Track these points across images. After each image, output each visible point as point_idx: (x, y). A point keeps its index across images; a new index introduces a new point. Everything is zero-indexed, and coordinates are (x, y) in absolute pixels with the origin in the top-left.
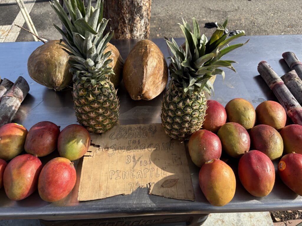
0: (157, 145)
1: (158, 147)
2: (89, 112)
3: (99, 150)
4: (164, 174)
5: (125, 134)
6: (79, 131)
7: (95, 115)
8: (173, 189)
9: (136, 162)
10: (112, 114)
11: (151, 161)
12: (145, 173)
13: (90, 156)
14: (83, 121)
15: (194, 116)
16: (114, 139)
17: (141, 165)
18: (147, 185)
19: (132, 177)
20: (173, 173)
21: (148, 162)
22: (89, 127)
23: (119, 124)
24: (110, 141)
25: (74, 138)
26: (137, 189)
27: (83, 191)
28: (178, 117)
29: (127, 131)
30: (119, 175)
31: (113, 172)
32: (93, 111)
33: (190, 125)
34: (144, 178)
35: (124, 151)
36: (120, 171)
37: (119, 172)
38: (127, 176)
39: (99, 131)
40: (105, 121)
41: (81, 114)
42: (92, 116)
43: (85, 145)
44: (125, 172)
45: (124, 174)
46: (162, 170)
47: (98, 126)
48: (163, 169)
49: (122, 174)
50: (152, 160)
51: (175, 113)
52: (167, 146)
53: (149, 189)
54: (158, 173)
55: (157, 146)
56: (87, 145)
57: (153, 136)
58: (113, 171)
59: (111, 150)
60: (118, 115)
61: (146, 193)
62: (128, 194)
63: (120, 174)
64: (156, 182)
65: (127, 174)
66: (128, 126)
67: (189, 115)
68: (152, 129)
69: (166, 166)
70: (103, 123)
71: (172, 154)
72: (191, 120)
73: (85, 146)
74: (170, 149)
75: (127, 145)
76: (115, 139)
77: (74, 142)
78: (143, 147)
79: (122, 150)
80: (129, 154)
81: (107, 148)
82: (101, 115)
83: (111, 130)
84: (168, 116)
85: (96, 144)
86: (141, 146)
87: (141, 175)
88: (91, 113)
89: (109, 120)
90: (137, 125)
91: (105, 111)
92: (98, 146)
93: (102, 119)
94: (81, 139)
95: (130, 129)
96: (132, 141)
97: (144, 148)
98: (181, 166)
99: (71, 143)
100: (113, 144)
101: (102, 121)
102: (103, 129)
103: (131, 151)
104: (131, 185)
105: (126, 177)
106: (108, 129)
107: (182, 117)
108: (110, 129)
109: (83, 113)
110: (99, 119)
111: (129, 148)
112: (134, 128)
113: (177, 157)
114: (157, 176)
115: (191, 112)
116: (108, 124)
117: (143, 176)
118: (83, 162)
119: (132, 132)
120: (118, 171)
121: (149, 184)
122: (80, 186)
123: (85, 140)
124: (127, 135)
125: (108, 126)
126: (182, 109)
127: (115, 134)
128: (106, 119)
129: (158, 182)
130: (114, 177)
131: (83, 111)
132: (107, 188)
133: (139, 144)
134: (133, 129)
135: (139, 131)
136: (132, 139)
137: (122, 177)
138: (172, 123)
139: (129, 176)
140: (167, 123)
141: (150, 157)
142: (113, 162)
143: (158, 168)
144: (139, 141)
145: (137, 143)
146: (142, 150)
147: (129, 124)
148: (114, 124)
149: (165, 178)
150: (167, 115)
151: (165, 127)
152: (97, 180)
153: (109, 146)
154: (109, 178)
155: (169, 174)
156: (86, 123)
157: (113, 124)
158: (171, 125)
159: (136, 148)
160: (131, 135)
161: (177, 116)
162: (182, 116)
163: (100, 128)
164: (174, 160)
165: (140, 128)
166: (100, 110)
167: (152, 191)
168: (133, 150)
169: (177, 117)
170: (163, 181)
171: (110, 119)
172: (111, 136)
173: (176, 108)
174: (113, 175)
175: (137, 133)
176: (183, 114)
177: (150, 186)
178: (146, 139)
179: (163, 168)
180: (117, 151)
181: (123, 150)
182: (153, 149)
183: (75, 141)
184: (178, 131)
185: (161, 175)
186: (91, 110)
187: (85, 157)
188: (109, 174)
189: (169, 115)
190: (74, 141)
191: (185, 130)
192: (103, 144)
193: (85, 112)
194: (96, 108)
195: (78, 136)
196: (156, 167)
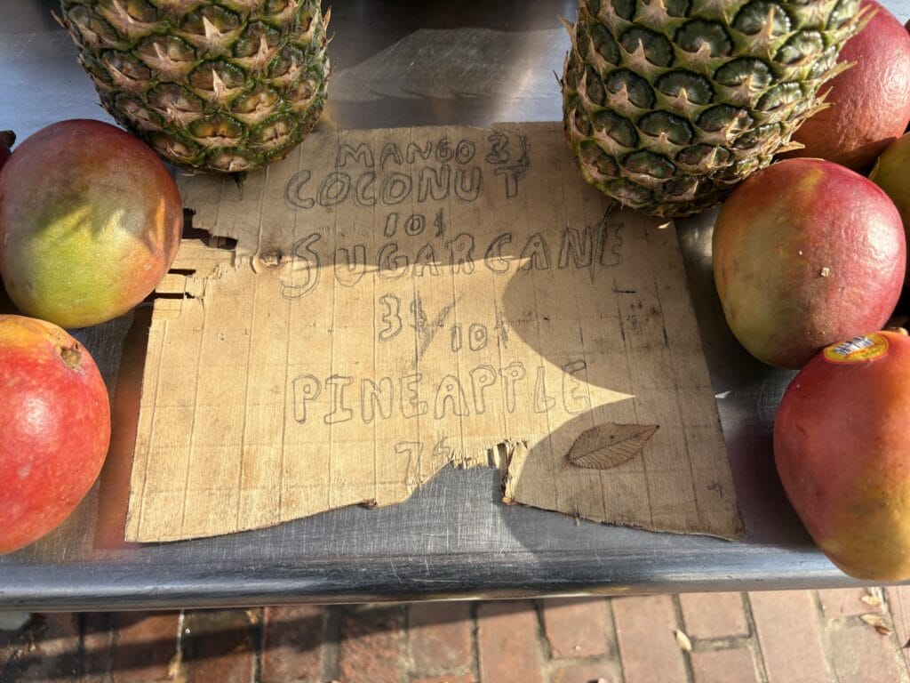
0: (537, 239)
1: (540, 249)
2: (144, 41)
3: (233, 264)
4: (576, 394)
5: (368, 178)
6: (101, 161)
7: (181, 64)
8: (629, 477)
9: (430, 329)
10: (285, 57)
11: (506, 326)
12: (478, 390)
13: (189, 296)
14: (124, 101)
15: (791, 71)
16: (305, 204)
17: (457, 344)
18: (490, 453)
19: (409, 411)
20: (625, 391)
21: (492, 332)
22: (162, 135)
23: (334, 124)
24: (291, 216)
25: (70, 199)
26: (442, 472)
27: (154, 490)
28: (692, 75)
29: (377, 162)
30: (346, 399)
31: (314, 386)
32: (169, 33)
33: (746, 130)
34: (473, 415)
35: (364, 272)
36: (347, 381)
37: (340, 381)
38: (385, 404)
39: (225, 160)
40: (250, 105)
41: (101, 56)
42: (168, 67)
43: (144, 238)
44: (373, 384)
45: (368, 396)
46: (568, 376)
47: (214, 135)
48: (569, 367)
49: (358, 392)
50: (511, 322)
51: (672, 52)
52: (588, 248)
53: (501, 478)
54: (544, 391)
55: (536, 244)
56: (158, 238)
57: (512, 192)
58: (310, 376)
59: (298, 264)
60: (326, 72)
61: (489, 494)
62: (393, 502)
63: (351, 396)
64: (534, 440)
65: (385, 395)
66: (377, 136)
67: (765, 61)
68: (504, 157)
69: (584, 353)
70: (240, 116)
71: (617, 291)
72: (763, 101)
73: (148, 244)
74: (606, 260)
75: (377, 240)
76: (317, 206)
77: (77, 228)
78: (463, 254)
79: (352, 266)
80: (389, 287)
81: (274, 253)
82: (217, 61)
83: (293, 157)
84: (621, 70)
85: (216, 232)
86: (454, 246)
87: (457, 400)
88: (156, 45)
89: (270, 95)
90: (428, 129)
91: (242, 36)
92: (230, 243)
93: (228, 92)
94: (119, 207)
95: (391, 151)
96: (402, 220)
97: (470, 259)
98: (666, 352)
99: (56, 230)
100: (303, 231)
101: (234, 104)
102: (242, 148)
103: (400, 270)
104: (406, 454)
105: (380, 409)
106: (276, 152)
107: (715, 78)
108: (284, 151)
109: (111, 50)
110: (212, 89)
111: (388, 258)
112: (412, 148)
113: (640, 306)
114: (543, 406)
115: (782, 40)
116: (269, 122)
117: (466, 406)
118: (152, 329)
119: (402, 169)
120: (336, 376)
121: (502, 447)
122: (137, 465)
123: (139, 216)
124: (377, 184)
125: (269, 132)
126: (729, 20)
127: (314, 176)
128: (252, 92)
129: (546, 439)
130: (318, 410)
131: (109, 35)
132: (283, 469)
133: (440, 233)
134: (404, 153)
135: (439, 165)
136: (406, 209)
137: (357, 411)
138: (641, 119)
139: (396, 403)
140: (609, 118)
141: (500, 303)
142: (307, 332)
143: (545, 362)
144: (440, 217)
145: (431, 229)
146: (456, 267)
147: (385, 125)
148: (304, 125)
149: (582, 417)
150: (613, 67)
151: (584, 145)
152: (228, 428)
153: (287, 242)
154: (290, 415)
155: (602, 396)
156: (143, 114)
157: (300, 125)
158: (632, 127)
159: (428, 257)
160: (399, 187)
161: (683, 71)
162: (718, 70)
163: (228, 142)
164: (627, 324)
165: (442, 145)
166: (211, 29)
167: (519, 486)
168: (411, 267)
169: (683, 77)
170: (574, 436)
171: (277, 89)
172: (293, 188)
173: (687, 15)
174: (312, 399)
175: (427, 174)
176: (726, 59)
177: (508, 460)
178: (477, 210)
179: (570, 363)
180: (326, 271)
181: (360, 268)
182: (516, 264)
183: (82, 222)
184: (666, 169)
185: (559, 400)
186: (151, 26)
187: (159, 303)
188: (289, 396)
189: (626, 70)
190: (72, 220)
191: (710, 162)
192: (255, 233)
193: (118, 39)
194: (182, 13)
195: (94, 193)
196: (533, 360)
